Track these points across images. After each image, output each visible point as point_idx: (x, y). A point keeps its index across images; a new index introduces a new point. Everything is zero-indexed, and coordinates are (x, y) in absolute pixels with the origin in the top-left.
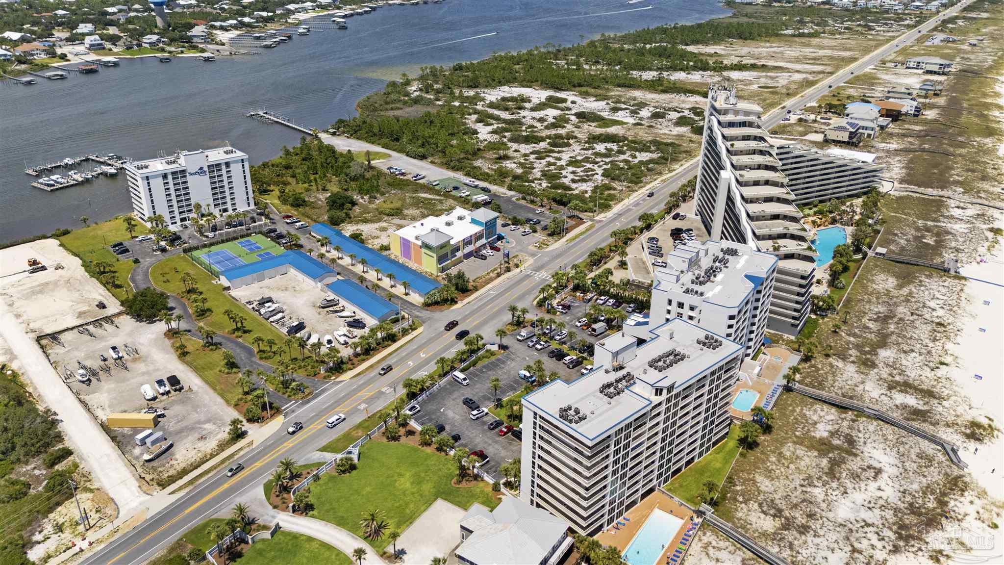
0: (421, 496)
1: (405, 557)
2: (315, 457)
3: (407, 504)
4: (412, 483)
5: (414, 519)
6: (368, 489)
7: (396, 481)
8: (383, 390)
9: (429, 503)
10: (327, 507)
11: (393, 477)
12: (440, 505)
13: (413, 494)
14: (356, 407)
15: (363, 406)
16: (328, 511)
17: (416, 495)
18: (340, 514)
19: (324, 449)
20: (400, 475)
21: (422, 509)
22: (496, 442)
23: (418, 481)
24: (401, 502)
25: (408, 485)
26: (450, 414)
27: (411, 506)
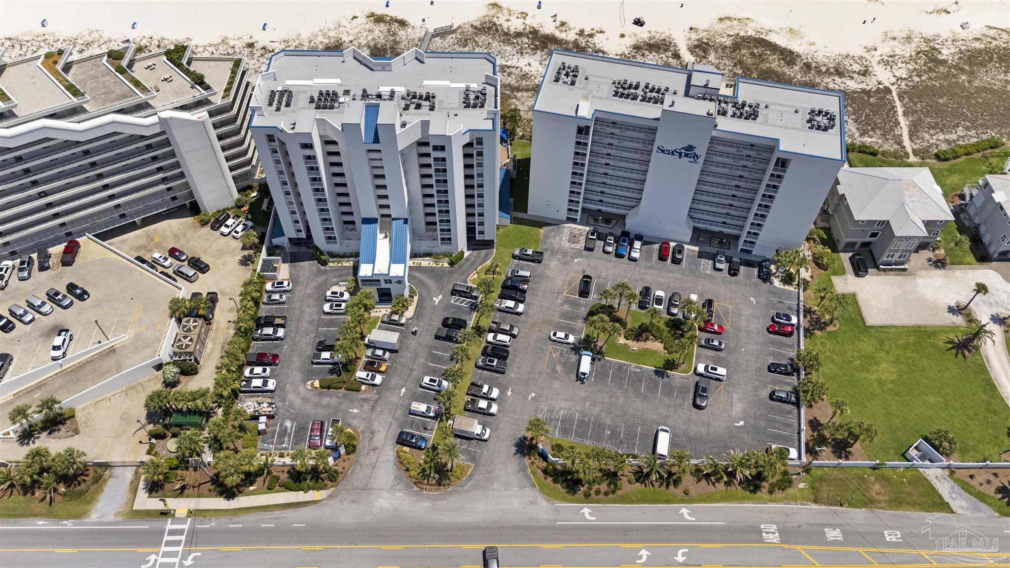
0: (882, 343)
1: (953, 304)
2: (964, 504)
3: (905, 347)
4: (877, 364)
5: (913, 327)
6: (931, 399)
7: (892, 382)
8: (774, 538)
9: (882, 329)
10: (993, 419)
11: (890, 390)
12: (873, 317)
13: (888, 352)
14: (845, 543)
15: (833, 534)
16: (995, 413)
17: (886, 348)
18: (985, 397)
19: (944, 507)
20: (881, 383)
21: (893, 330)
22: (738, 329)
23: (870, 360)
24: (908, 355)
25: (883, 366)
26: (738, 409)
27: (902, 342)
